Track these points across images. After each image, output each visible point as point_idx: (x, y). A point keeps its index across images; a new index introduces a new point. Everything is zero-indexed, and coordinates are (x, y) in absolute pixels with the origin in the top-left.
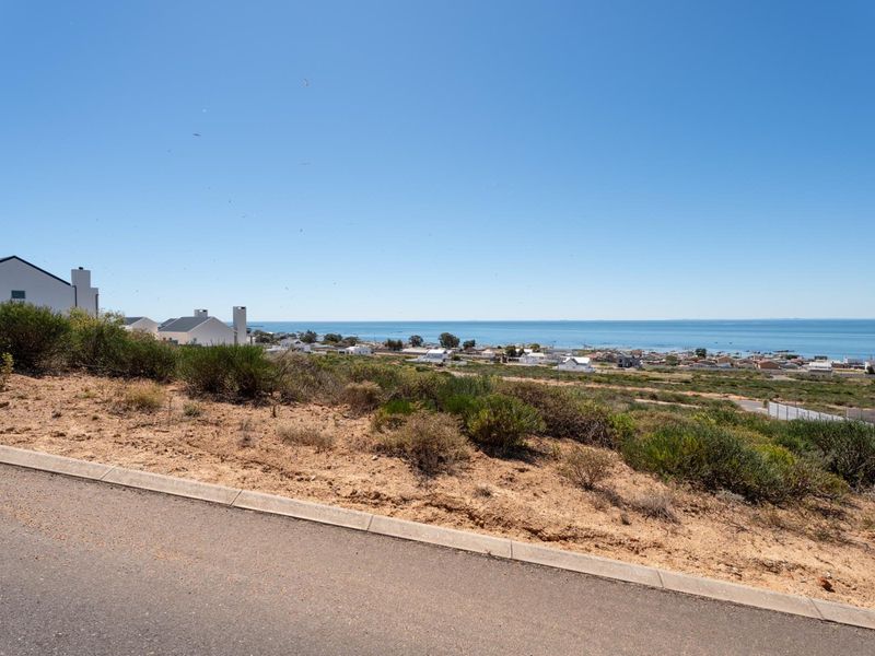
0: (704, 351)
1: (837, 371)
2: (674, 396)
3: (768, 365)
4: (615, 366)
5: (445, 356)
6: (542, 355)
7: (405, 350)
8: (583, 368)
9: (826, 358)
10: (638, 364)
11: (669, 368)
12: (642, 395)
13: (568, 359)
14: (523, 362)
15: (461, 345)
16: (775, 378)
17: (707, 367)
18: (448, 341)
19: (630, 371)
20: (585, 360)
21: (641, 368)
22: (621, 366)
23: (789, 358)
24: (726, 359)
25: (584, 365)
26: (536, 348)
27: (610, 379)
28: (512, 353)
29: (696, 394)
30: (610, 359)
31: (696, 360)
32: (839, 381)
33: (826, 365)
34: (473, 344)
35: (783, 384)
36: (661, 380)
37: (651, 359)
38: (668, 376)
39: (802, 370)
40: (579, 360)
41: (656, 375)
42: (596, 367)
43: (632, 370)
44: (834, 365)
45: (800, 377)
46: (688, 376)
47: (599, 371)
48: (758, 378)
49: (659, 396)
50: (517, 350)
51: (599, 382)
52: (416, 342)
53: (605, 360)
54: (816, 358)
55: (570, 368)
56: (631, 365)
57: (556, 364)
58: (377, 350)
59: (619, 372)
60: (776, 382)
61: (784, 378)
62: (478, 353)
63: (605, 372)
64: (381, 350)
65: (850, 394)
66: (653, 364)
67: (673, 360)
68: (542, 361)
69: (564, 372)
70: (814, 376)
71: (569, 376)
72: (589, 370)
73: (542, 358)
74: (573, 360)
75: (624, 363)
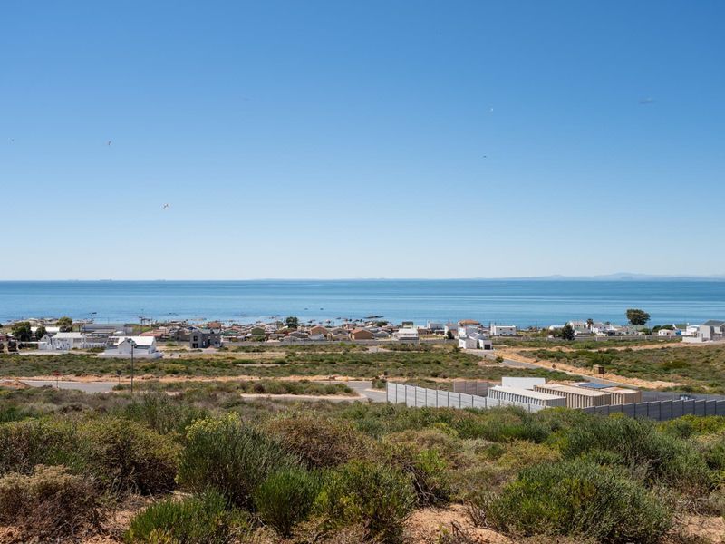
0: (296, 320)
1: (422, 338)
2: (283, 384)
3: (362, 335)
4: (187, 347)
6: (77, 335)
8: (144, 353)
9: (411, 323)
10: (218, 341)
11: (257, 344)
12: (244, 388)
13: (122, 339)
14: (45, 348)
16: (372, 350)
17: (300, 342)
19: (210, 352)
20: (145, 340)
21: (222, 348)
22: (195, 346)
23: (380, 325)
24: (319, 330)
25: (146, 347)
26: (66, 326)
27: (188, 367)
28: (24, 334)
29: (304, 378)
30: (180, 338)
31: (286, 333)
32: (427, 348)
33: (413, 331)
35: (380, 357)
36: (252, 362)
37: (233, 334)
38: (257, 356)
39: (394, 339)
40: (139, 340)
41: (243, 356)
42: (162, 350)
44: (420, 331)
45: (391, 344)
46: (281, 355)
47: (167, 356)
48: (355, 351)
49: (266, 386)
50: (34, 329)
51: (174, 372)
53: (174, 339)
54: (404, 323)
55: (125, 354)
56: (209, 344)
57: (102, 349)
59: (195, 355)
60: (372, 354)
63: (176, 356)
65: (439, 363)
66: (236, 340)
67: (260, 334)
68: (78, 345)
69: (117, 360)
70: (405, 345)
71: (129, 367)
72: (154, 355)
73: (77, 340)
74: (129, 341)
75: (199, 341)
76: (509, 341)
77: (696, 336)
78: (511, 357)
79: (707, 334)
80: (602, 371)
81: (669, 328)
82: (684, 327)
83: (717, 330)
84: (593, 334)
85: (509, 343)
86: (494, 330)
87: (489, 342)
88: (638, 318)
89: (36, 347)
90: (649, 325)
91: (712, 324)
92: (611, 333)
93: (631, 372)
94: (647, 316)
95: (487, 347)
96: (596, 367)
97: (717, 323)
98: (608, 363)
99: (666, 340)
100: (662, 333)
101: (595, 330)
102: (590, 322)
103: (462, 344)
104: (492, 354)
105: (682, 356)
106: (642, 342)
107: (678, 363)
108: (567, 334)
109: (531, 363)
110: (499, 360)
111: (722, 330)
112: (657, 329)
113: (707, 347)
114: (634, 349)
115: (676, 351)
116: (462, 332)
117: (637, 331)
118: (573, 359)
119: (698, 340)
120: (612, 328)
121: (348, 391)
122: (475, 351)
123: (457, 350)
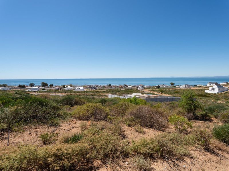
0: (110, 85)
3: (122, 87)
4: (90, 89)
5: (39, 89)
6: (72, 87)
7: (27, 88)
8: (81, 90)
9: (131, 85)
10: (96, 88)
11: (103, 89)
13: (78, 88)
14: (66, 89)
15: (49, 86)
17: (110, 88)
18: (44, 85)
21: (96, 89)
22: (92, 89)
23: (126, 85)
24: (114, 86)
25: (82, 89)
26: (71, 85)
30: (90, 87)
31: (109, 87)
32: (132, 89)
33: (131, 87)
34: (53, 85)
35: (122, 91)
37: (100, 87)
38: (101, 91)
39: (127, 88)
41: (99, 91)
42: (85, 90)
43: (94, 90)
44: (132, 87)
45: (126, 89)
48: (119, 90)
50: (66, 86)
52: (32, 85)
55: (78, 90)
56: (94, 89)
57: (74, 90)
58: (14, 88)
61: (123, 89)
62: (53, 88)
63: (87, 91)
64: (16, 88)
67: (104, 87)
69: (76, 91)
71: (78, 92)
72: (83, 90)
73: (71, 88)
74: (79, 88)
75: (92, 88)
76: (147, 88)
77: (183, 87)
78: (146, 91)
79: (185, 87)
80: (162, 93)
81: (178, 86)
82: (181, 86)
83: (186, 86)
84: (164, 87)
85: (147, 89)
86: (145, 86)
87: (143, 88)
88: (172, 84)
89: (65, 89)
90: (174, 86)
91: (185, 85)
92: (167, 87)
93: (168, 93)
94: (174, 84)
95: (143, 89)
96: (161, 92)
97: (187, 85)
98: (164, 92)
99: (177, 88)
100: (177, 87)
101: (164, 86)
102: (163, 85)
103: (138, 89)
104: (143, 90)
105: (179, 91)
106: (172, 88)
107: (177, 92)
108: (159, 87)
109: (149, 92)
110: (144, 91)
111: (187, 86)
112: (176, 86)
113: (184, 89)
114: (170, 89)
115: (178, 90)
116: (139, 86)
117: (172, 86)
118: (158, 91)
119: (183, 88)
120: (167, 86)
121: (105, 96)
122: (140, 90)
123: (137, 90)
